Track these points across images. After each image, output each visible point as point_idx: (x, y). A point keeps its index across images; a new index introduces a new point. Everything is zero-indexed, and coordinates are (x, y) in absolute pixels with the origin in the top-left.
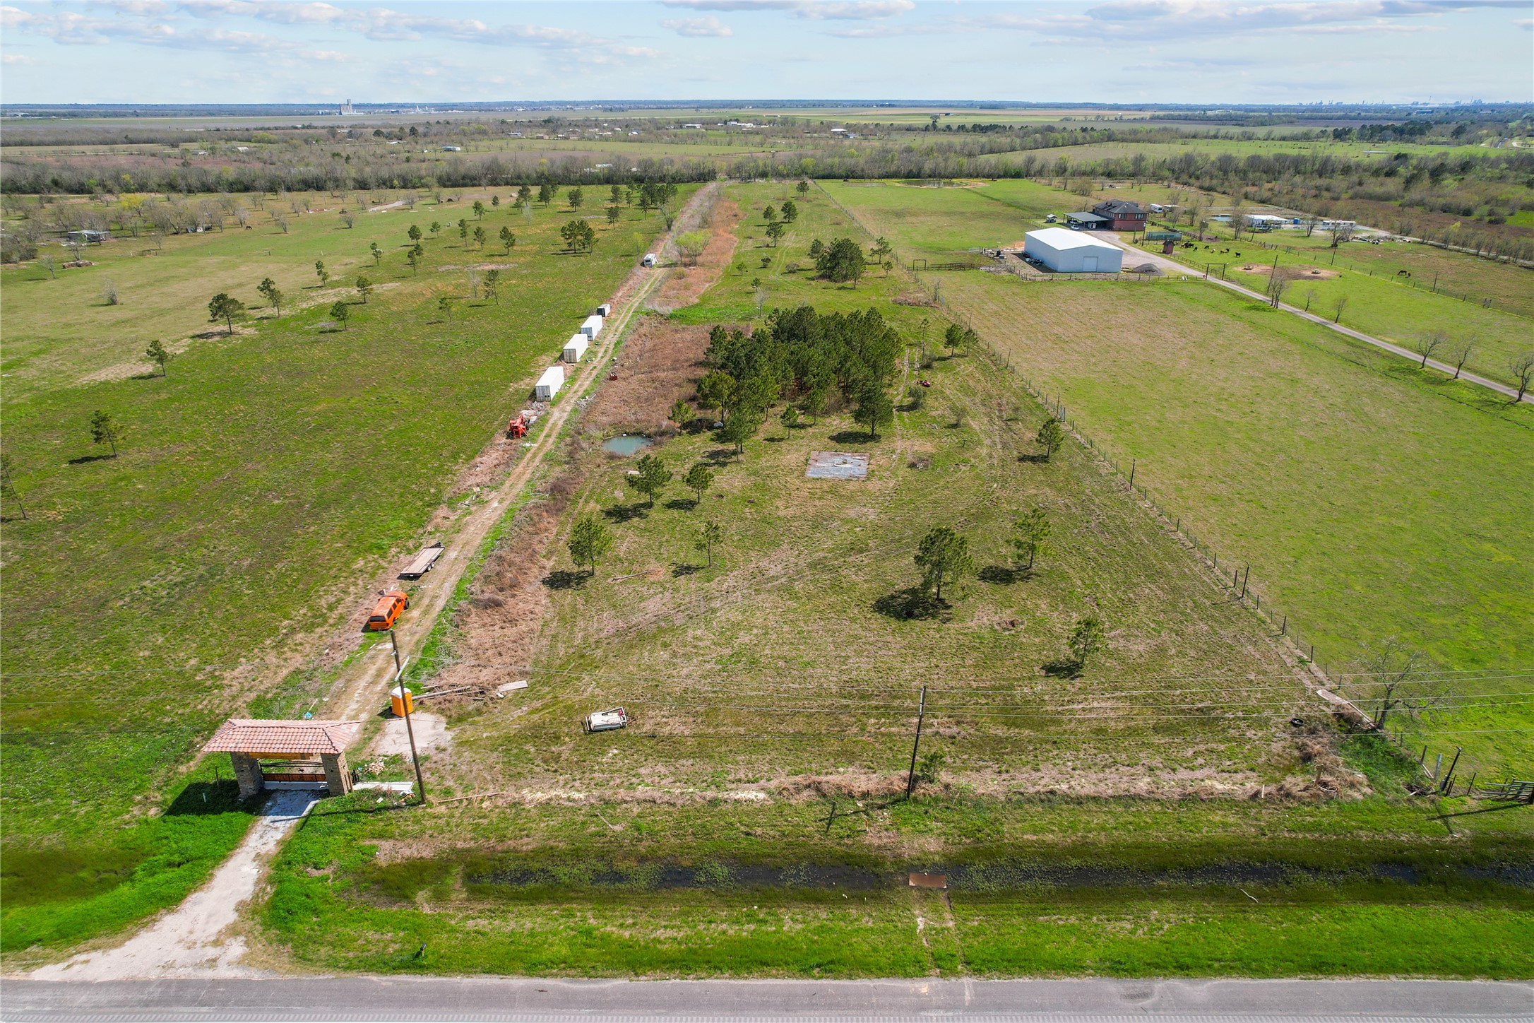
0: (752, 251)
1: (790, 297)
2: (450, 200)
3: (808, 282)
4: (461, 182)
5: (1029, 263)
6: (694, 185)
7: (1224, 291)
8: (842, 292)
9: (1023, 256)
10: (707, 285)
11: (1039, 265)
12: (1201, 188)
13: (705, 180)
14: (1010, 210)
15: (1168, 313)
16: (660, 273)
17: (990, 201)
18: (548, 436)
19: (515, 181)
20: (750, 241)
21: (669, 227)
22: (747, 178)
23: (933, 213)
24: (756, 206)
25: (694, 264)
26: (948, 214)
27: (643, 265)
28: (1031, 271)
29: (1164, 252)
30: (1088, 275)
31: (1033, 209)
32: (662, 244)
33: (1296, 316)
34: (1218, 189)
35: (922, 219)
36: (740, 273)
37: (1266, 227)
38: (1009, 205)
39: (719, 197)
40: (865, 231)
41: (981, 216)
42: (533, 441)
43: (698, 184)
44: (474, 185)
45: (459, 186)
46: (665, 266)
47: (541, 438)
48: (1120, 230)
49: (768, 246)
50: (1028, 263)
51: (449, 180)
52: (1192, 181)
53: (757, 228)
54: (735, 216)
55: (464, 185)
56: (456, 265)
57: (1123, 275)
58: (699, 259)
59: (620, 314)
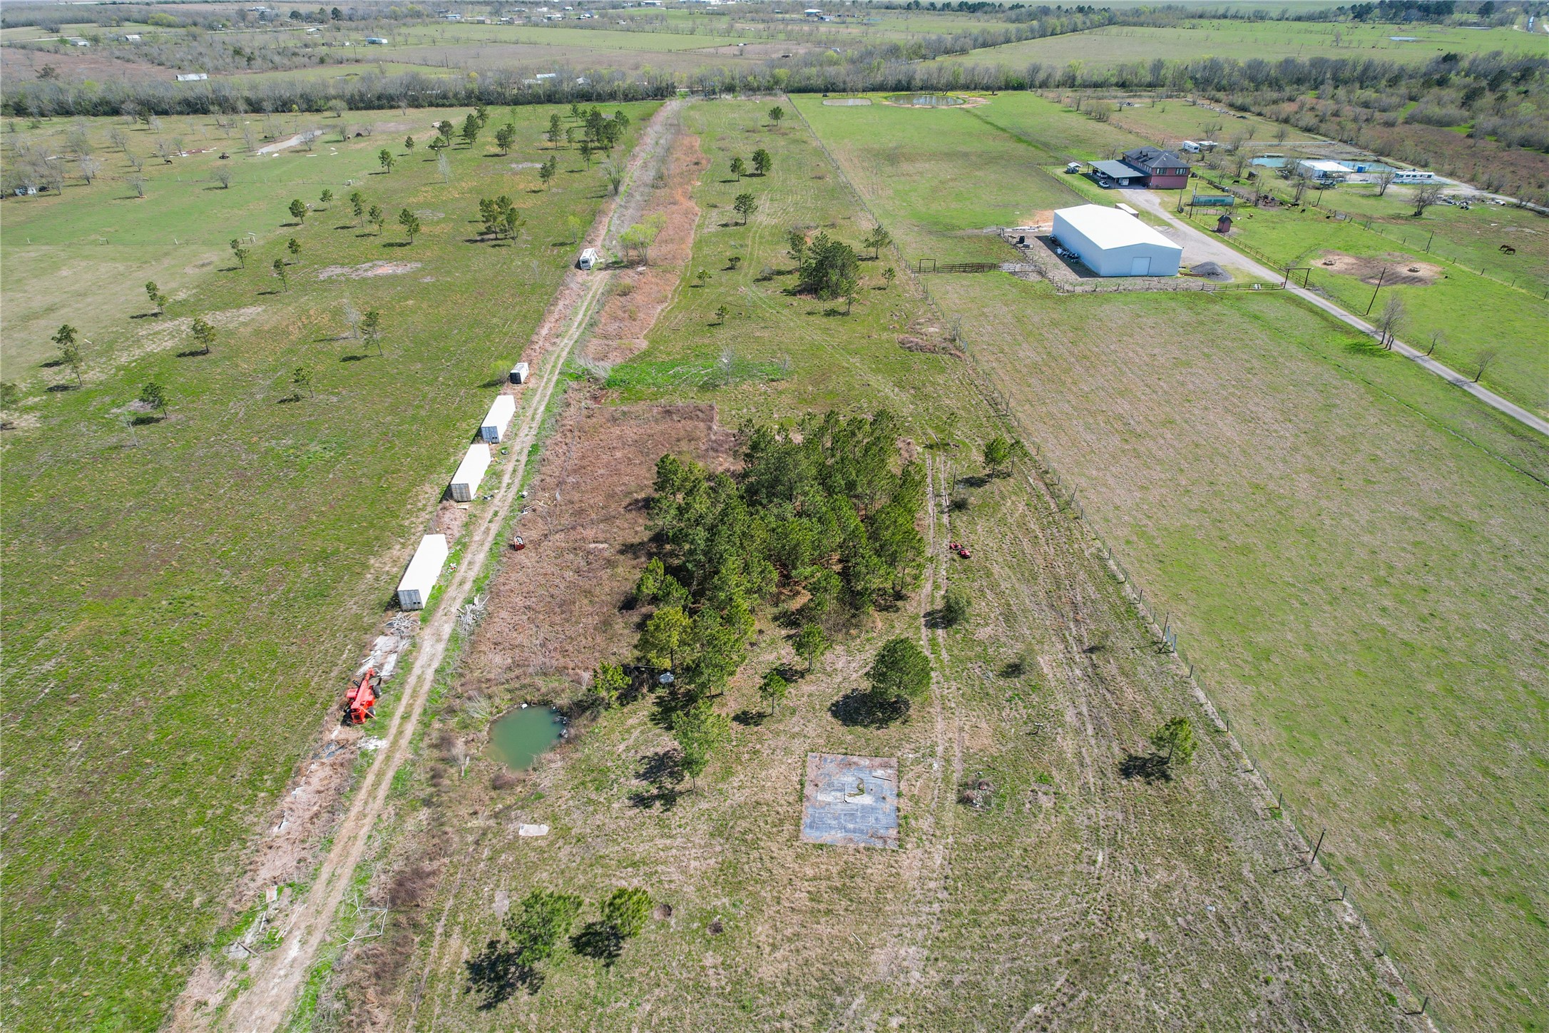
0: (716, 235)
1: (766, 334)
2: (359, 135)
3: (789, 299)
4: (376, 103)
5: (1061, 257)
6: (651, 104)
7: (1311, 310)
8: (832, 322)
9: (1052, 242)
10: (659, 308)
11: (1076, 262)
12: (1231, 105)
13: (663, 97)
14: (1021, 149)
15: (1256, 363)
16: (599, 281)
17: (994, 131)
18: (406, 717)
19: (440, 101)
20: (714, 212)
21: (616, 189)
22: (710, 93)
23: (933, 156)
24: (721, 144)
25: (643, 261)
26: (950, 156)
27: (578, 266)
28: (1063, 274)
29: (1219, 231)
30: (1139, 281)
31: (1046, 146)
32: (606, 220)
33: (1420, 367)
34: (1253, 109)
35: (920, 166)
36: (700, 283)
37: (1328, 181)
38: (1019, 138)
39: (676, 127)
40: (853, 194)
41: (989, 160)
42: (381, 730)
43: (656, 103)
44: (392, 107)
45: (373, 108)
46: (607, 267)
47: (396, 721)
48: (1157, 188)
49: (737, 224)
50: (1059, 256)
51: (362, 100)
52: (1221, 95)
53: (722, 187)
54: (697, 164)
55: (380, 107)
56: (343, 265)
57: (1183, 282)
58: (651, 253)
59: (542, 377)
